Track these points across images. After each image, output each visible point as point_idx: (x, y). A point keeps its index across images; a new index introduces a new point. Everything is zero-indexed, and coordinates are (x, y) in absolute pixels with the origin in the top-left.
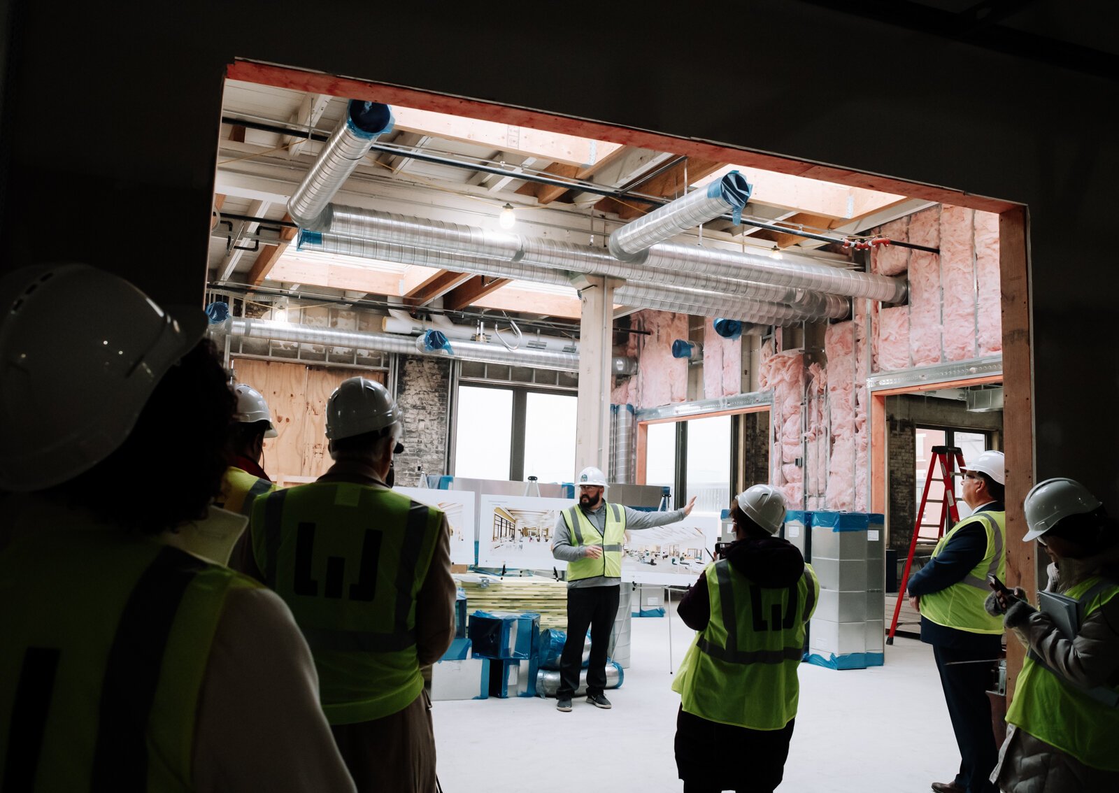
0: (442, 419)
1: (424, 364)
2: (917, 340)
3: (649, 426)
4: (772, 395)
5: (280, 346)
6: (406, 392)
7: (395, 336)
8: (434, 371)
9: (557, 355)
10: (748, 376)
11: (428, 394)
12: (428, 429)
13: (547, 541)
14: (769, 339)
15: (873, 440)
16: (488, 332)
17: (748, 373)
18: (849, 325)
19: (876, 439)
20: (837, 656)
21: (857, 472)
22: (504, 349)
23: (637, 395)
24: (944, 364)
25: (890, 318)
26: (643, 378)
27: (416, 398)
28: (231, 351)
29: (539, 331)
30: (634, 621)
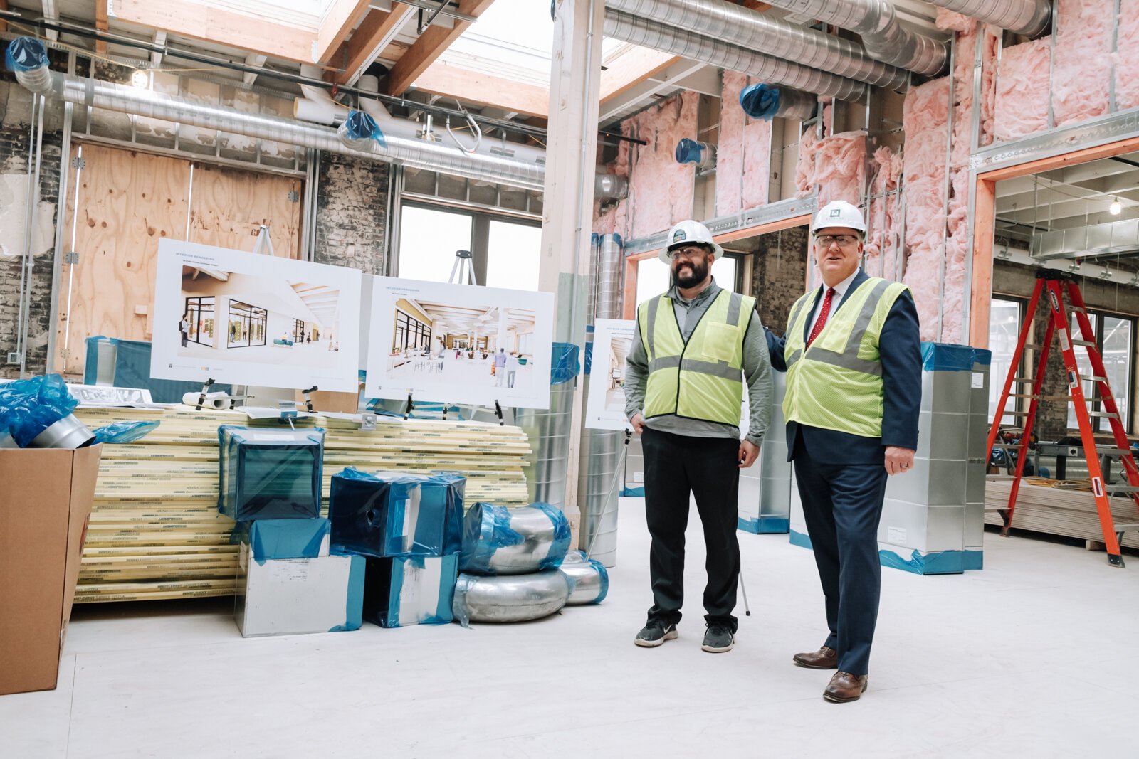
0: (378, 244)
1: (354, 170)
2: (1065, 85)
3: (641, 263)
4: (814, 200)
5: (150, 131)
6: (330, 206)
7: (311, 124)
8: (368, 182)
9: (527, 166)
10: (777, 181)
11: (360, 211)
12: (359, 255)
13: (485, 357)
14: (812, 124)
15: (977, 244)
16: (438, 131)
17: (778, 177)
18: (947, 81)
19: (981, 244)
20: (923, 554)
21: (946, 293)
22: (458, 153)
23: (626, 223)
24: (1115, 115)
25: (1018, 59)
26: (635, 201)
27: (343, 214)
28: (74, 130)
29: (504, 135)
30: (622, 500)
